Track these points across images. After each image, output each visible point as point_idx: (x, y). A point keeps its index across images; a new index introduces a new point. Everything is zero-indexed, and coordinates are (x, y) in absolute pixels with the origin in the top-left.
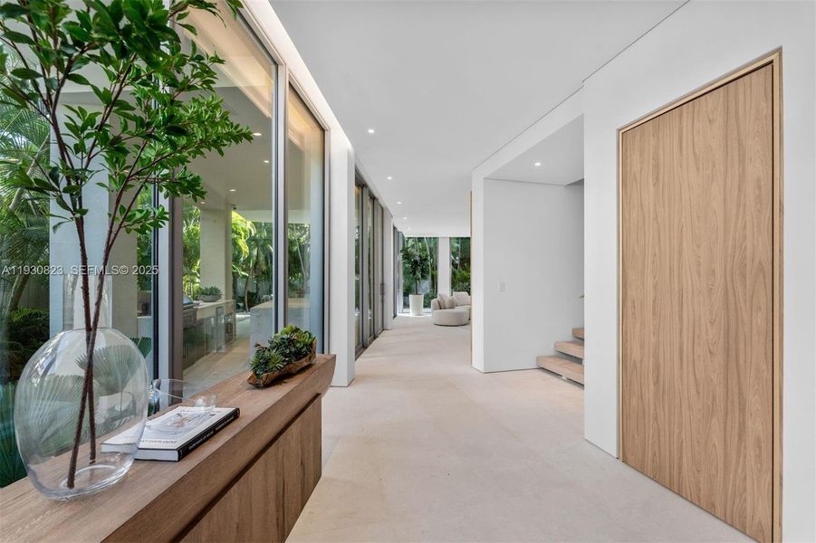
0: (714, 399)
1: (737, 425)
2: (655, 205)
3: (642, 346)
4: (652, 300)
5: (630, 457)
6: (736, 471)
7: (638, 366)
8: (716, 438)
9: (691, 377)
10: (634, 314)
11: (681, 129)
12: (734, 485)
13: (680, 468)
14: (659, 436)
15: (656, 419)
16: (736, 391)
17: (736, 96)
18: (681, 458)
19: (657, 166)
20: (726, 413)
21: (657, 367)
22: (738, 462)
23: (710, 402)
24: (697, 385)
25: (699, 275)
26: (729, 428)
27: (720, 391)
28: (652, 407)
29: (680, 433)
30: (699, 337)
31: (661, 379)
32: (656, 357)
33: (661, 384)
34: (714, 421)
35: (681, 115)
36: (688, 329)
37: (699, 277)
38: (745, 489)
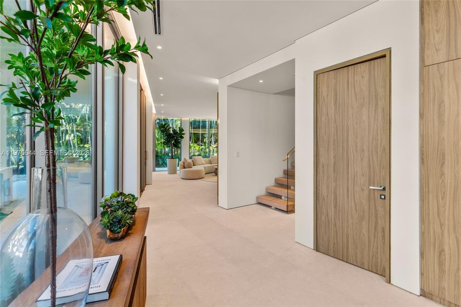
0: (364, 212)
1: (374, 223)
2: (335, 115)
3: (328, 187)
4: (333, 163)
5: (321, 248)
6: (373, 245)
7: (326, 199)
8: (365, 231)
9: (353, 201)
10: (323, 171)
11: (348, 78)
12: (373, 252)
13: (347, 248)
14: (337, 234)
15: (335, 225)
16: (374, 207)
17: (374, 67)
18: (348, 244)
19: (336, 95)
20: (369, 218)
21: (336, 198)
22: (374, 240)
23: (362, 214)
24: (356, 206)
25: (357, 151)
26: (370, 225)
27: (366, 208)
28: (333, 220)
29: (347, 231)
30: (357, 182)
31: (338, 204)
32: (335, 193)
33: (338, 206)
34: (364, 222)
35: (348, 71)
36: (351, 179)
37: (357, 153)
38: (377, 253)
